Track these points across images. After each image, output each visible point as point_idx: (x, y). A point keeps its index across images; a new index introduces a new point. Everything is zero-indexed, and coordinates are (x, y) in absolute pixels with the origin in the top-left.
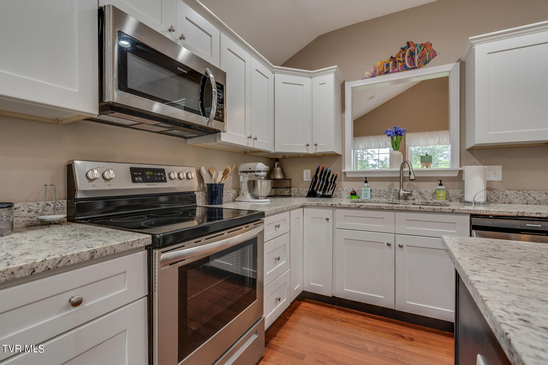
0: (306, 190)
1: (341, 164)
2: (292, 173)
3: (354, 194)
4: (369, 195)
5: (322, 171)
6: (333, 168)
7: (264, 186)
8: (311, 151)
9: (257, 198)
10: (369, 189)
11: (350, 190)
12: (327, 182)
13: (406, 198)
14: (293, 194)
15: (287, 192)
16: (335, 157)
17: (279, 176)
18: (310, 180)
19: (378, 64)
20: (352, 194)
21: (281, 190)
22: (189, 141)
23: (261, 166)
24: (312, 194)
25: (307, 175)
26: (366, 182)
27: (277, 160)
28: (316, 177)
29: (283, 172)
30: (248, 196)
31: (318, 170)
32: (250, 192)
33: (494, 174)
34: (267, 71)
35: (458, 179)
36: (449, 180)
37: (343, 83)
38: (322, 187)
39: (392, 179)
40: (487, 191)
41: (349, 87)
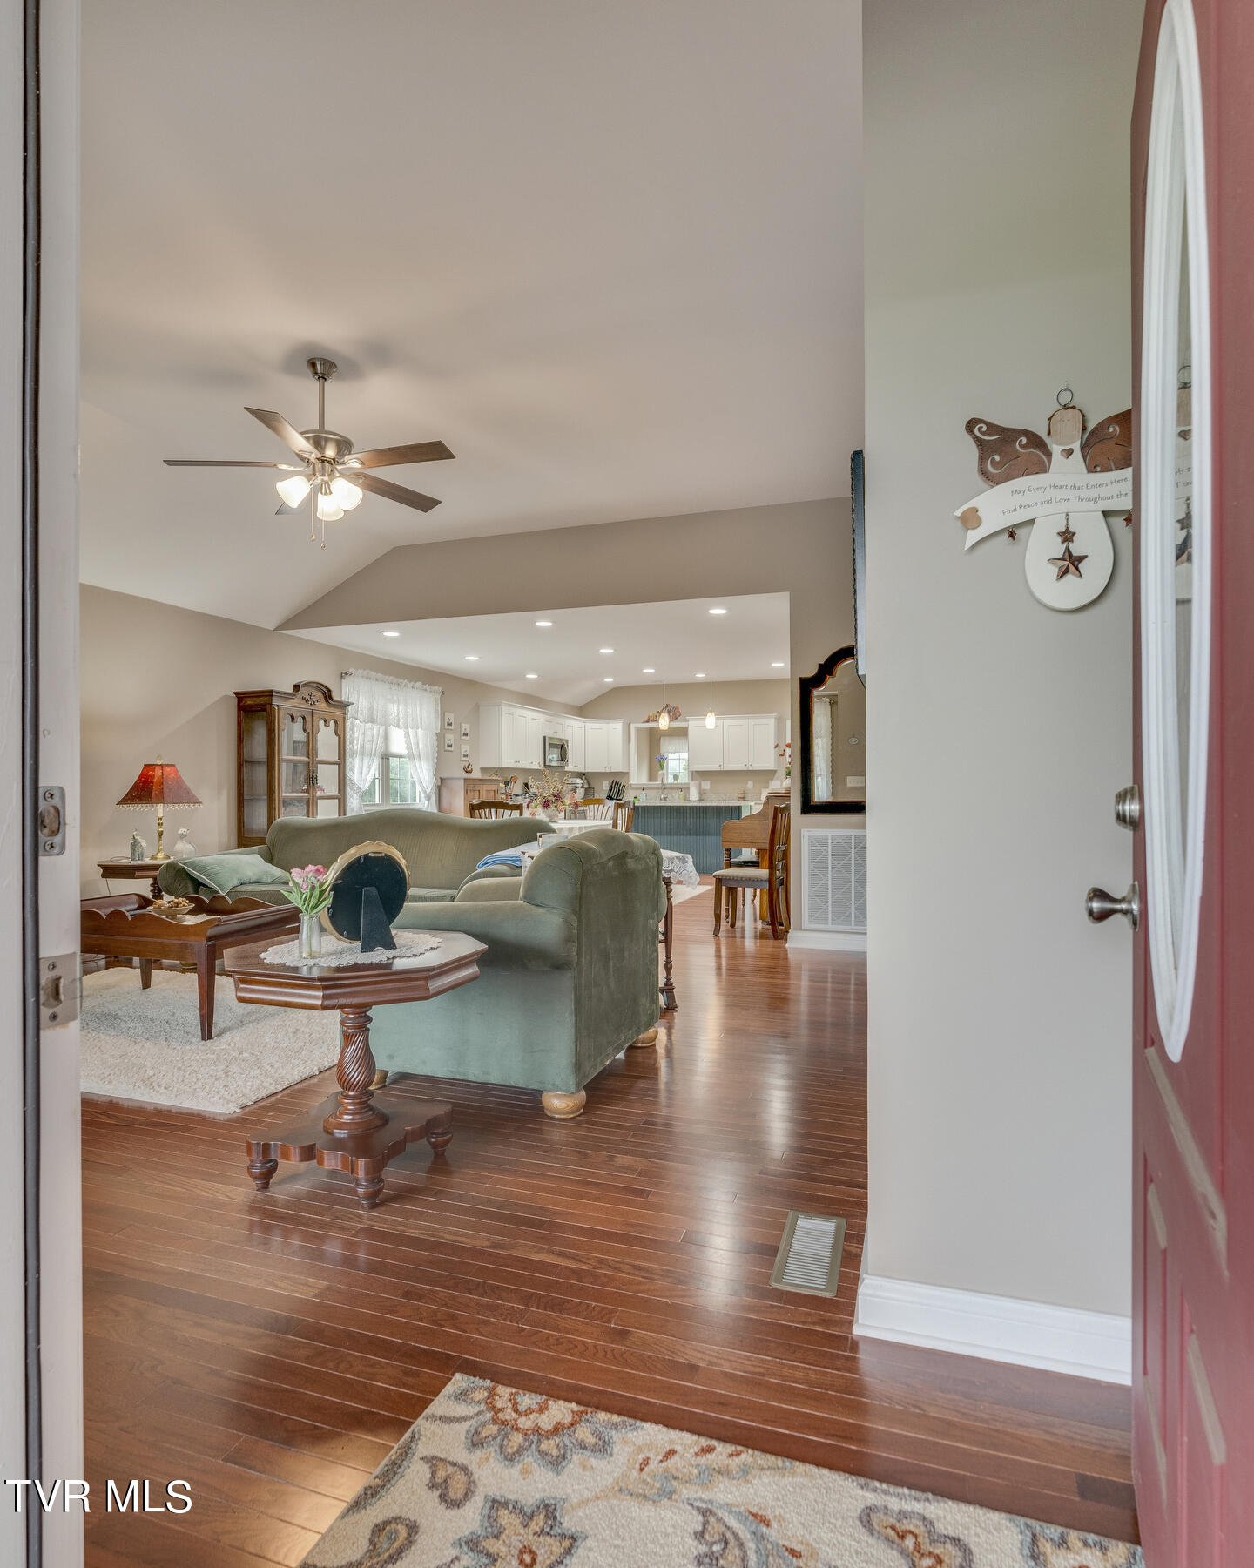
0: (605, 796)
1: (629, 780)
2: (596, 783)
3: (635, 797)
4: (645, 799)
5: (616, 782)
6: (623, 781)
8: (608, 770)
10: (645, 795)
11: (634, 795)
12: (619, 790)
13: (665, 799)
16: (625, 774)
17: (587, 786)
18: (608, 788)
19: (650, 714)
22: (551, 769)
23: (579, 781)
24: (610, 797)
25: (606, 786)
26: (643, 790)
27: (587, 775)
28: (611, 786)
29: (590, 783)
31: (612, 781)
33: (706, 785)
34: (582, 725)
35: (688, 788)
36: (684, 789)
37: (630, 724)
38: (616, 792)
39: (658, 788)
40: (702, 794)
41: (633, 726)
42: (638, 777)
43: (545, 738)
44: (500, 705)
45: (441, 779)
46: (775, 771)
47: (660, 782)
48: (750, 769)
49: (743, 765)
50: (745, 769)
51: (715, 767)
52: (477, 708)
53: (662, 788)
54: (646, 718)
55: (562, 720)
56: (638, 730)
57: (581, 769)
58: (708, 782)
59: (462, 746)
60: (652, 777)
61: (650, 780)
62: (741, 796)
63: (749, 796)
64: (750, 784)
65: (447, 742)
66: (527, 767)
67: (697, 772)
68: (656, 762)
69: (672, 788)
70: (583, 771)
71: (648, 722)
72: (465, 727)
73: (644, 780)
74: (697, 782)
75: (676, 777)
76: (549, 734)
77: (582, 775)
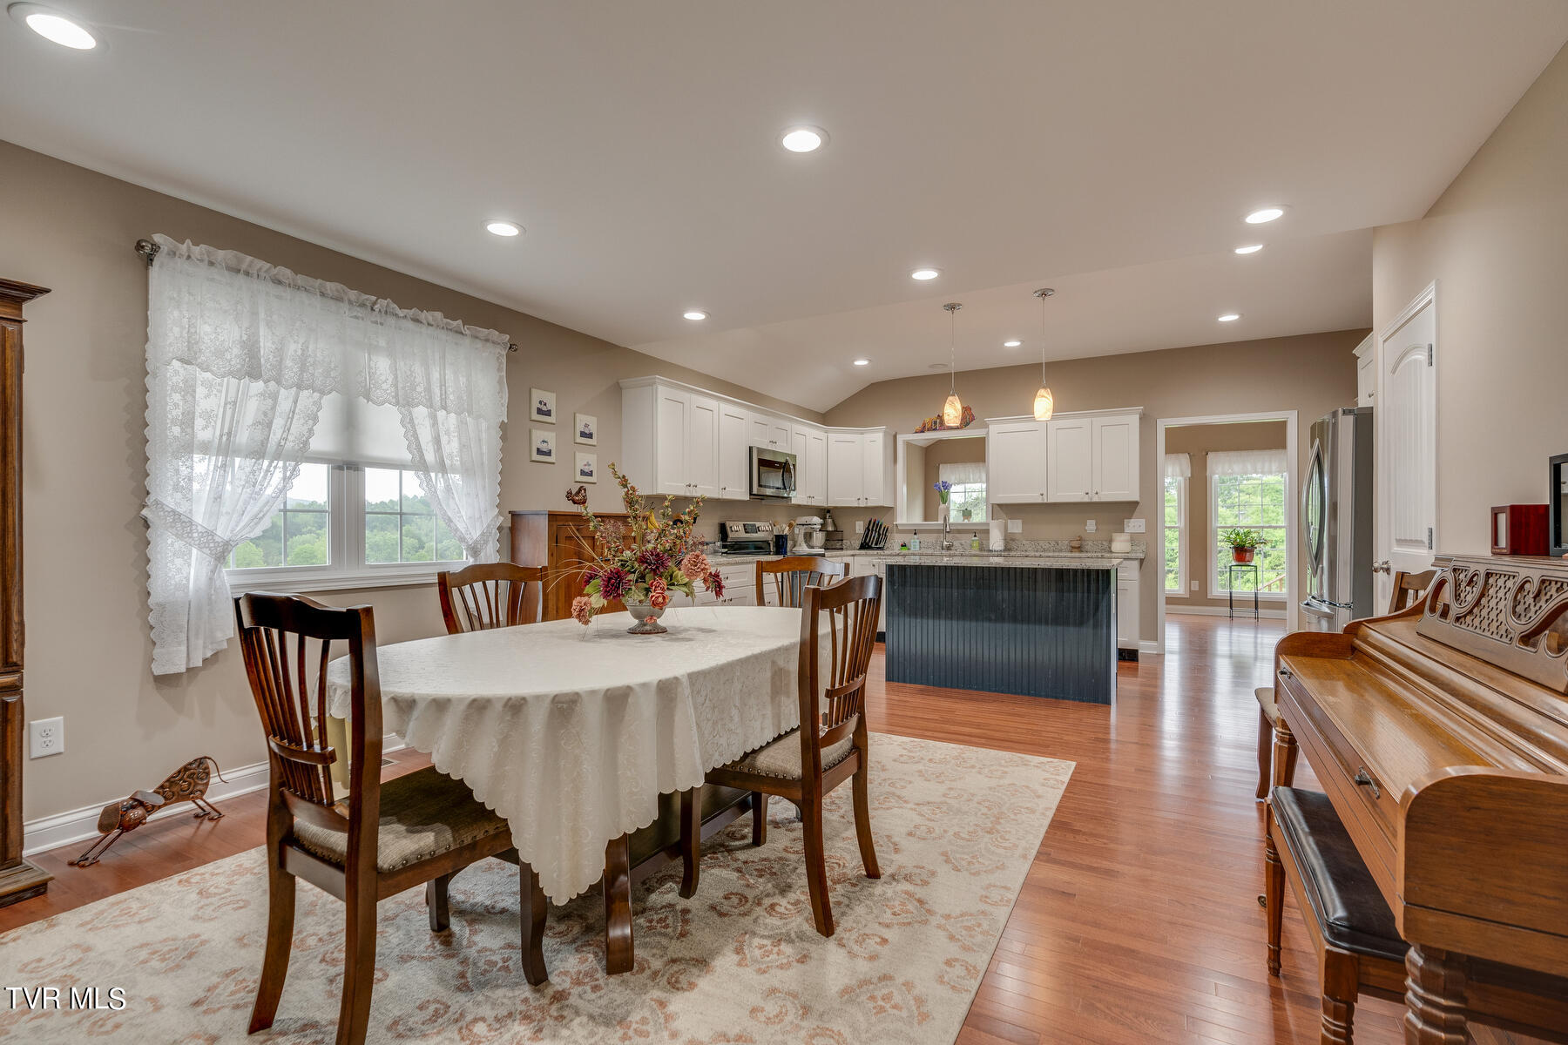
0: (858, 543)
1: (893, 516)
2: (844, 524)
3: (904, 545)
4: (918, 547)
5: (874, 523)
6: (885, 522)
7: (819, 538)
8: (862, 504)
9: (813, 548)
10: (918, 541)
11: (901, 542)
12: (879, 535)
13: (949, 548)
14: (845, 547)
15: (838, 546)
16: (889, 510)
17: (830, 528)
18: (862, 532)
19: (927, 420)
20: (902, 546)
21: (832, 542)
22: (763, 501)
23: (817, 520)
24: (865, 546)
25: (860, 527)
26: (915, 534)
27: (829, 511)
28: (868, 528)
29: (834, 524)
30: (804, 546)
31: (870, 522)
32: (806, 542)
33: (1016, 527)
34: (821, 435)
35: (987, 532)
36: (982, 532)
37: (895, 437)
38: (874, 539)
39: (938, 531)
40: (1009, 541)
41: (901, 439)
42: (908, 514)
43: (751, 448)
44: (655, 383)
45: (515, 516)
46: (1136, 503)
47: (941, 521)
48: (1096, 499)
49: (1083, 493)
50: (1086, 499)
51: (1033, 497)
52: (617, 391)
53: (947, 530)
54: (919, 427)
55: (786, 425)
56: (908, 445)
57: (819, 501)
58: (1019, 522)
59: (578, 455)
60: (928, 515)
61: (926, 519)
62: (1075, 544)
63: (1089, 545)
64: (1091, 526)
65: (536, 444)
66: (716, 496)
67: (1000, 505)
68: (934, 494)
69: (959, 531)
70: (825, 505)
71: (922, 432)
72: (585, 421)
73: (917, 518)
74: (1001, 521)
75: (967, 514)
76: (762, 443)
77: (824, 512)
